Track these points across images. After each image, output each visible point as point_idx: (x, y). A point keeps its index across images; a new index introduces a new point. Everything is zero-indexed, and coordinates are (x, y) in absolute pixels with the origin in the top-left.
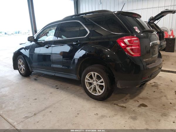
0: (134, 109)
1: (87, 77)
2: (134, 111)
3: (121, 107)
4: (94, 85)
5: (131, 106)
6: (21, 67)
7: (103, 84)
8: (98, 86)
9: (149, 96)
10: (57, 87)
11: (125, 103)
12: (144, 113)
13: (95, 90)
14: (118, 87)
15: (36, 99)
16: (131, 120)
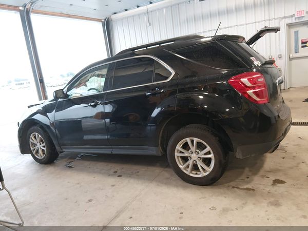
0: (268, 189)
1: (179, 147)
2: (268, 192)
3: (245, 191)
4: (192, 160)
5: (262, 187)
6: (36, 148)
7: (211, 156)
8: (201, 161)
9: (281, 166)
10: (118, 174)
11: (248, 183)
12: (286, 193)
13: (195, 167)
14: (238, 157)
15: (91, 201)
16: (273, 207)
